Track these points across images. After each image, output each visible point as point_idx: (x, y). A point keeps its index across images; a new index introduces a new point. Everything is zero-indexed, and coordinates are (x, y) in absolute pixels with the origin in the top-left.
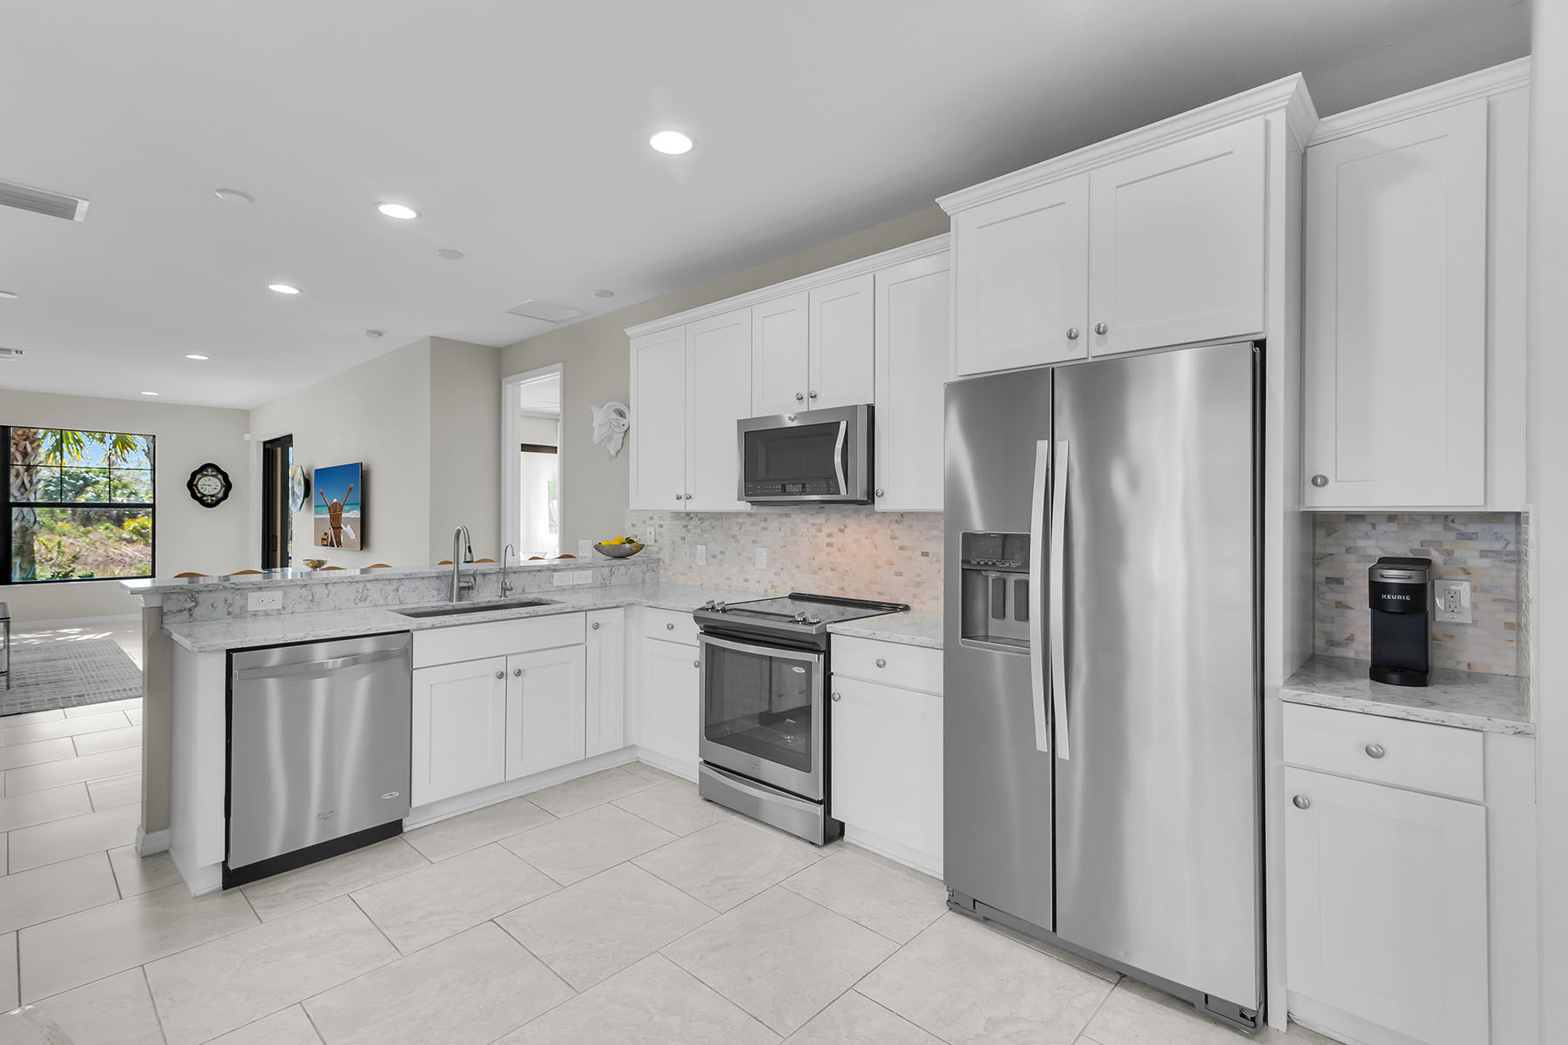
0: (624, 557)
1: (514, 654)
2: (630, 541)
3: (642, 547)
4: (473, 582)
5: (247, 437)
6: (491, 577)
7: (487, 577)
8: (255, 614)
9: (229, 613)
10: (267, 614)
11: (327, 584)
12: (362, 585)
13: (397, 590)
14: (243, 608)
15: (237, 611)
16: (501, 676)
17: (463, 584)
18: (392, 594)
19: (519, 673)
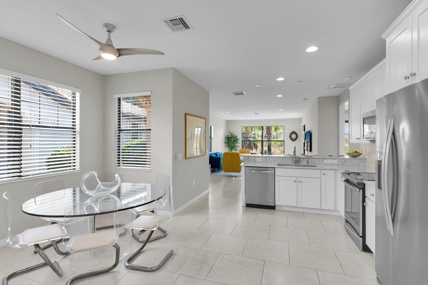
0: (355, 157)
1: (299, 177)
2: (356, 152)
3: (361, 154)
4: (299, 160)
5: (301, 125)
6: (305, 159)
7: (304, 159)
8: (257, 162)
9: (254, 161)
10: (259, 162)
11: (269, 157)
12: (276, 158)
13: (283, 160)
14: (256, 160)
15: (255, 161)
16: (295, 181)
17: (296, 160)
18: (282, 161)
19: (300, 182)
